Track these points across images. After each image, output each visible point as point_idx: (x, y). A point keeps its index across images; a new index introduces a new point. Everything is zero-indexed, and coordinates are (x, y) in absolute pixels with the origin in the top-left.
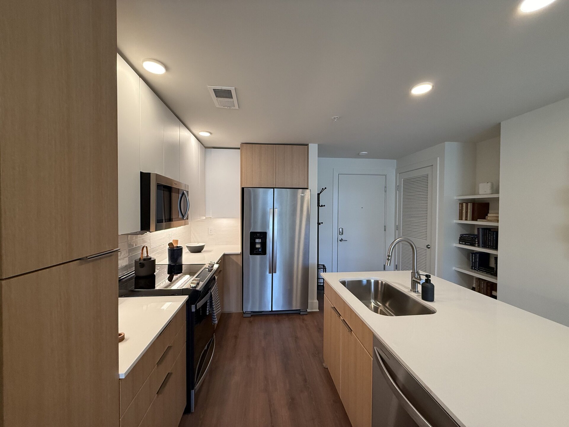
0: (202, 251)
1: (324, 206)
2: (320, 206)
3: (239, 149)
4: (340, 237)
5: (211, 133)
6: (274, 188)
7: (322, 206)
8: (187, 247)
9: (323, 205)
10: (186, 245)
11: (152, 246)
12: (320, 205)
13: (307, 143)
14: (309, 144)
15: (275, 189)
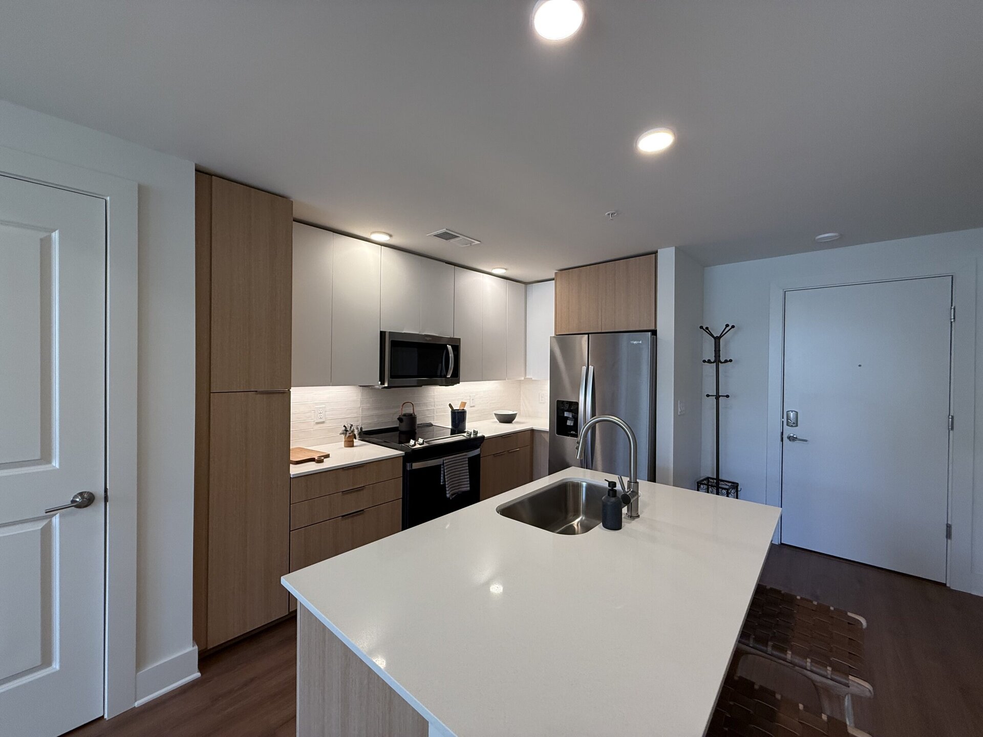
0: (513, 422)
1: (731, 361)
2: (722, 363)
3: (553, 279)
4: (789, 431)
5: (506, 269)
6: (588, 334)
7: (726, 361)
8: (495, 414)
9: (728, 360)
10: (494, 412)
11: (437, 405)
12: (723, 361)
13: (654, 250)
14: (659, 250)
15: (590, 335)
